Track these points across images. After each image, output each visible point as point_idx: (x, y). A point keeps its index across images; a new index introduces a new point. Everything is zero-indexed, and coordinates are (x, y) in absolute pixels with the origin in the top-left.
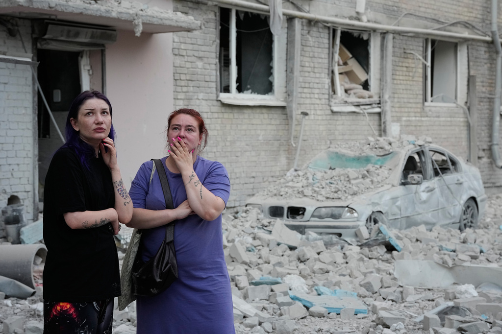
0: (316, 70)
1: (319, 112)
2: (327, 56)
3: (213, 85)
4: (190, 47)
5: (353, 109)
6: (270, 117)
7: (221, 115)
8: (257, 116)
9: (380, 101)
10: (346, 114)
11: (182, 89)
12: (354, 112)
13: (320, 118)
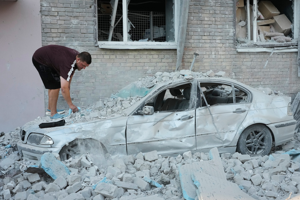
0: (217, 23)
1: (221, 53)
2: (232, 12)
3: (92, 35)
4: (63, 9)
5: (264, 50)
6: (160, 57)
7: (101, 57)
8: (145, 56)
9: (297, 43)
10: (256, 54)
11: (53, 39)
12: (265, 52)
13: (222, 57)
